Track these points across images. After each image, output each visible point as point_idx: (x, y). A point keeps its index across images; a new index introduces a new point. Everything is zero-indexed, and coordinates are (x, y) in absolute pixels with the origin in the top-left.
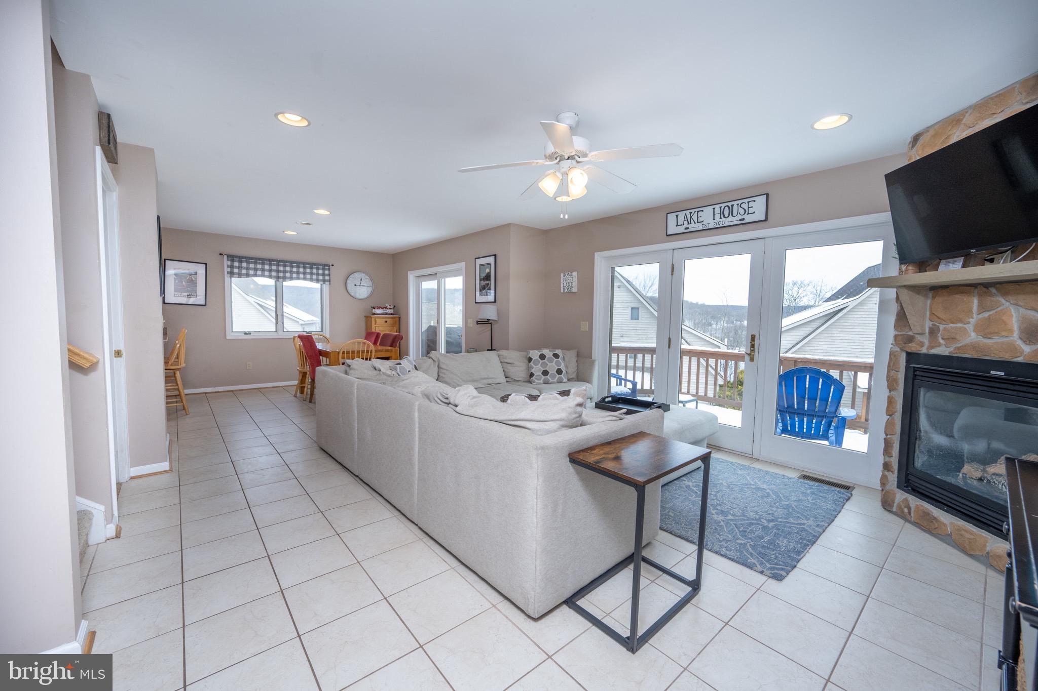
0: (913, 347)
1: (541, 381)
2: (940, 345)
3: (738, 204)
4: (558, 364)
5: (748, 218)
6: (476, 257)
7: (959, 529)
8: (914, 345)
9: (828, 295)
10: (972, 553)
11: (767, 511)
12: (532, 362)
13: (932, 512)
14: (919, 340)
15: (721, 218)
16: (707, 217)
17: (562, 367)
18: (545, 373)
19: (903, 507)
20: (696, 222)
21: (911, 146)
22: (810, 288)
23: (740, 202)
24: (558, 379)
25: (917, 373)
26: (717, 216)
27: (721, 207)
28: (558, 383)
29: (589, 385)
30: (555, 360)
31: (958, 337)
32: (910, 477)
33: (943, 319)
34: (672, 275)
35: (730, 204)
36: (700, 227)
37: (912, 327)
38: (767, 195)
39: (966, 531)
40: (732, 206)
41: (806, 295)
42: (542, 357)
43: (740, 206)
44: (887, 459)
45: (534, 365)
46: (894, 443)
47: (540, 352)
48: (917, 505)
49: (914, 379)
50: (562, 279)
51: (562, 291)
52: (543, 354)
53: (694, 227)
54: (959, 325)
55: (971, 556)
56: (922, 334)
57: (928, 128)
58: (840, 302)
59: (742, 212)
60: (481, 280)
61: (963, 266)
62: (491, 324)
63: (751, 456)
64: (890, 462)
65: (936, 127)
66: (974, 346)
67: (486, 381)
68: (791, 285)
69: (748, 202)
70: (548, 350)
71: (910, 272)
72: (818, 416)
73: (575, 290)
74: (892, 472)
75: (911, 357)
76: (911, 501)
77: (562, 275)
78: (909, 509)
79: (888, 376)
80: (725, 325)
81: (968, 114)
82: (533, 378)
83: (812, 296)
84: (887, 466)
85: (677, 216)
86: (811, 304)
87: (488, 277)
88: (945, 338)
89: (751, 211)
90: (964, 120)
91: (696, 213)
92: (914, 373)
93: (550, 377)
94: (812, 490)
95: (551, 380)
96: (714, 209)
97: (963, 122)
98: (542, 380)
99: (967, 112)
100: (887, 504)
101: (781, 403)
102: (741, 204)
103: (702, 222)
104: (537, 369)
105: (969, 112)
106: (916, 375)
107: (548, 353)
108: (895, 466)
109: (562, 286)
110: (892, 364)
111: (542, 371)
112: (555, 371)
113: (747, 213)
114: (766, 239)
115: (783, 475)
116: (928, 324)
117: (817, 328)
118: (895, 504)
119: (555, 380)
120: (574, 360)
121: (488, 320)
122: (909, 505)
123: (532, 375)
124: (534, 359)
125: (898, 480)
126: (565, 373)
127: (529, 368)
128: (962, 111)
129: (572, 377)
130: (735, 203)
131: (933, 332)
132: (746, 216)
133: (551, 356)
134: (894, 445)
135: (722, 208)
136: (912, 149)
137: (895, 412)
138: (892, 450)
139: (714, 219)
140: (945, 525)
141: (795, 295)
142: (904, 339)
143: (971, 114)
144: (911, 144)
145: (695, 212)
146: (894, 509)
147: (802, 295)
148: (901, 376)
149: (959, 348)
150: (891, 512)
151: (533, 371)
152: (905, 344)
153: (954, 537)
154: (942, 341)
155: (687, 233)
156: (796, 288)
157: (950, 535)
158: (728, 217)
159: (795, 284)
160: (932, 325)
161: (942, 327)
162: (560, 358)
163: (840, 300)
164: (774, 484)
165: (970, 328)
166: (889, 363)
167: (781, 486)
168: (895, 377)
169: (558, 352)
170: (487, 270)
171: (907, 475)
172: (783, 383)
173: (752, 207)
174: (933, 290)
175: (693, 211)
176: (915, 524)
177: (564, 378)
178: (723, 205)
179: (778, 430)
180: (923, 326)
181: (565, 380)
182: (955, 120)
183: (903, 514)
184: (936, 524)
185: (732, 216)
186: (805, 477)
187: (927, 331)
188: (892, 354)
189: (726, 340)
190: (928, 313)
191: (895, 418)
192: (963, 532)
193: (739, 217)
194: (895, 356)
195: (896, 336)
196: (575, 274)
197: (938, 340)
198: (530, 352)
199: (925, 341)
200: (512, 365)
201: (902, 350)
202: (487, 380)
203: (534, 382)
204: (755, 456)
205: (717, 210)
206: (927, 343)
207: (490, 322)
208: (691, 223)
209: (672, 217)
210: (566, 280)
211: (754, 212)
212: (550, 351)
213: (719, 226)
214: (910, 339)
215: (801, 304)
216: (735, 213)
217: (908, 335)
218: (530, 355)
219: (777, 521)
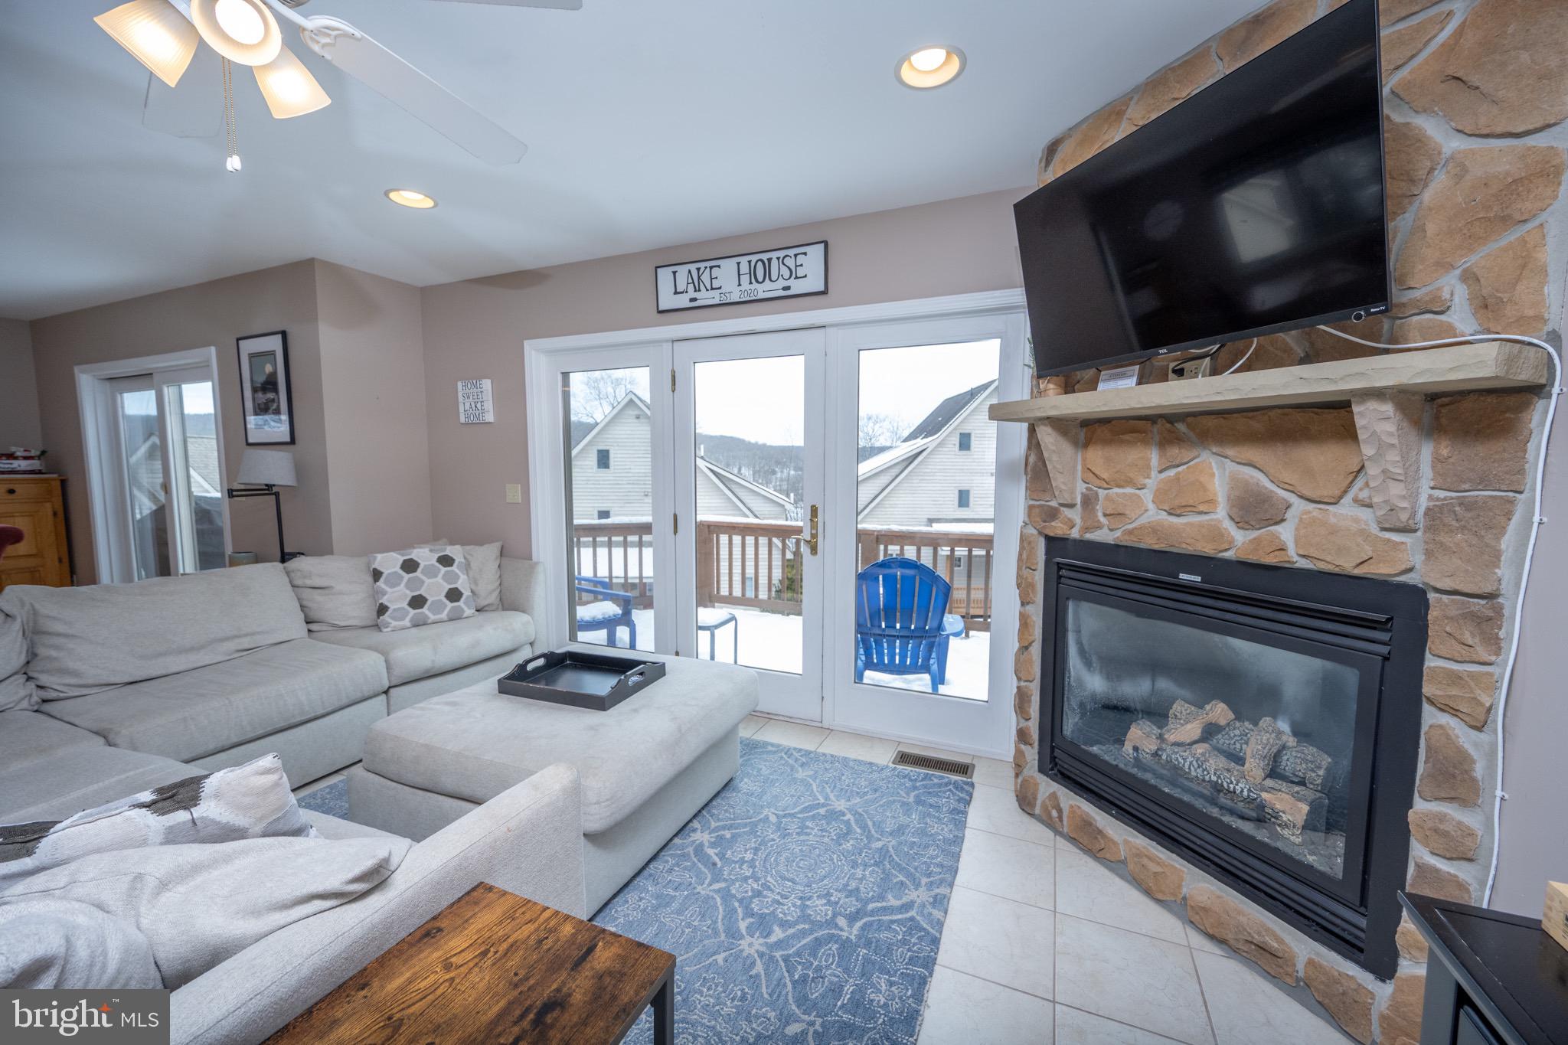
0: (1057, 528)
1: (407, 622)
2: (1100, 527)
3: (778, 258)
4: (450, 578)
5: (797, 287)
6: (239, 336)
7: (1139, 855)
8: (1060, 525)
9: (906, 434)
10: (1160, 896)
11: (847, 885)
12: (382, 580)
13: (1096, 821)
14: (1066, 516)
15: (751, 283)
16: (728, 279)
17: (462, 584)
18: (418, 602)
19: (1050, 808)
20: (709, 287)
21: (1043, 164)
22: (886, 424)
23: (781, 254)
24: (450, 611)
25: (1063, 572)
26: (745, 279)
27: (750, 262)
28: (451, 620)
29: (525, 617)
30: (443, 570)
31: (1127, 512)
32: (1057, 752)
33: (1104, 480)
34: (673, 391)
35: (765, 257)
36: (714, 298)
37: (1057, 493)
38: (826, 243)
39: (1150, 858)
40: (770, 260)
41: (883, 433)
42: (410, 566)
43: (782, 261)
44: (1023, 724)
45: (387, 585)
46: (1032, 695)
47: (403, 555)
48: (1071, 807)
49: (1059, 583)
50: (460, 395)
51: (462, 420)
52: (411, 560)
53: (706, 297)
54: (1129, 490)
55: (1158, 901)
56: (1071, 506)
57: (1070, 129)
58: (919, 443)
59: (786, 274)
60: (255, 390)
61: (1139, 383)
62: (277, 495)
63: (820, 725)
64: (1028, 728)
65: (1084, 126)
66: (1154, 529)
67: (232, 645)
68: (866, 420)
69: (796, 255)
70: (427, 550)
71: (1051, 392)
72: (916, 637)
73: (490, 417)
74: (1030, 745)
75: (1054, 544)
76: (1061, 798)
77: (460, 384)
78: (1060, 811)
79: (1019, 576)
80: (792, 472)
81: (1132, 103)
82: (386, 617)
83: (889, 434)
84: (1022, 736)
85: (674, 273)
86: (888, 444)
87: (270, 385)
88: (1108, 512)
89: (801, 272)
90: (1129, 110)
91: (708, 269)
92: (1058, 572)
93: (429, 609)
94: (917, 792)
95: (432, 617)
96: (738, 263)
97: (1127, 116)
98: (408, 619)
99: (1131, 99)
100: (1025, 801)
101: (862, 621)
102: (784, 258)
103: (720, 288)
104: (396, 596)
105: (1136, 99)
106: (1061, 577)
107: (425, 556)
108: (1035, 736)
109: (461, 409)
110: (1025, 556)
111: (409, 599)
112: (444, 594)
113: (794, 276)
114: (828, 330)
115: (871, 764)
116: (1081, 488)
117: (897, 476)
118: (1039, 803)
119: (444, 616)
120: (493, 566)
121: (266, 485)
122: (1059, 805)
123: (382, 610)
124: (386, 572)
125: (1039, 758)
126: (468, 597)
127: (377, 593)
128: (1124, 96)
129: (486, 603)
130: (774, 255)
131: (1088, 502)
132: (792, 282)
133: (434, 561)
134: (1033, 698)
135: (753, 264)
136: (1046, 171)
137: (1033, 641)
138: (1029, 707)
139: (740, 285)
140: (1115, 843)
141: (871, 433)
142: (1042, 514)
143: (1139, 100)
144: (1044, 160)
145: (706, 268)
146: (1037, 811)
147: (879, 433)
148: (1039, 577)
149: (1130, 532)
150: (1031, 815)
151: (384, 600)
152: (1045, 521)
153: (1131, 866)
154: (1102, 519)
155: (695, 309)
156: (871, 424)
157: (1124, 862)
158: (763, 281)
159: (869, 418)
160: (1087, 489)
161: (1102, 493)
162: (455, 565)
163: (919, 440)
164: (858, 793)
165: (1147, 496)
166: (1020, 554)
167: (869, 797)
168: (1030, 580)
169: (451, 551)
170: (269, 368)
171: (1053, 749)
172: (864, 587)
173: (801, 265)
174: (1087, 426)
175: (702, 265)
176: (1072, 840)
177: (465, 608)
178: (754, 258)
179: (859, 662)
180: (1072, 492)
181: (469, 612)
182: (1113, 112)
183: (1050, 821)
184: (1102, 842)
185: (771, 280)
186: (904, 758)
187: (1079, 500)
188: (1023, 539)
189: (792, 495)
190: (1079, 468)
191: (1033, 652)
192: (1145, 861)
193: (782, 283)
194: (1030, 543)
195: (1031, 508)
196: (487, 384)
197: (1097, 516)
198: (375, 558)
199: (1075, 517)
200: (326, 591)
201: (1040, 533)
202: (237, 641)
203: (387, 625)
204: (826, 724)
205: (744, 269)
206: (1078, 521)
207: (275, 490)
208: (699, 290)
209: (665, 275)
210: (469, 397)
211: (806, 276)
212: (431, 551)
213: (748, 299)
214: (1052, 514)
215: (877, 444)
216: (774, 275)
217: (1049, 506)
218: (376, 565)
219: (866, 914)
